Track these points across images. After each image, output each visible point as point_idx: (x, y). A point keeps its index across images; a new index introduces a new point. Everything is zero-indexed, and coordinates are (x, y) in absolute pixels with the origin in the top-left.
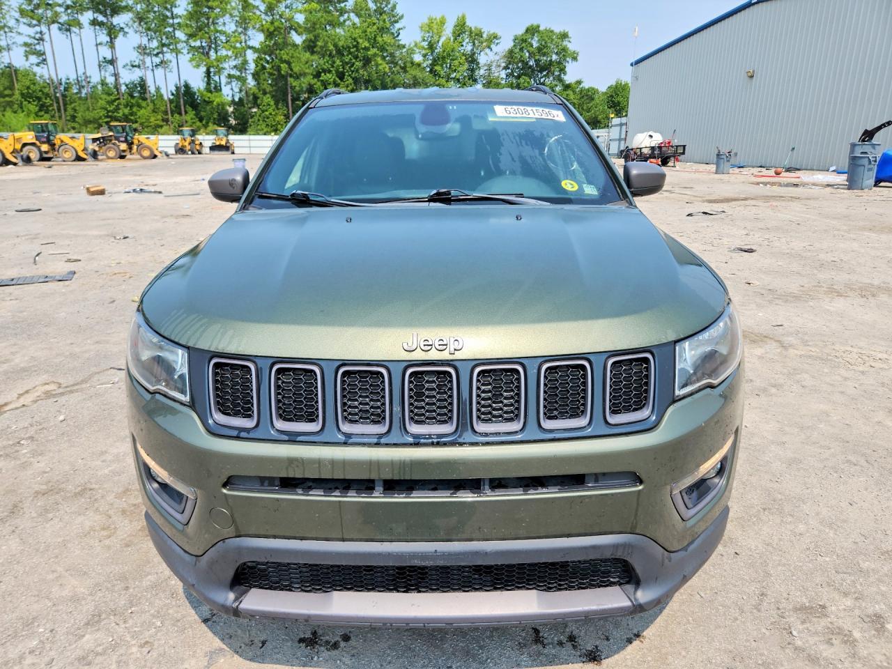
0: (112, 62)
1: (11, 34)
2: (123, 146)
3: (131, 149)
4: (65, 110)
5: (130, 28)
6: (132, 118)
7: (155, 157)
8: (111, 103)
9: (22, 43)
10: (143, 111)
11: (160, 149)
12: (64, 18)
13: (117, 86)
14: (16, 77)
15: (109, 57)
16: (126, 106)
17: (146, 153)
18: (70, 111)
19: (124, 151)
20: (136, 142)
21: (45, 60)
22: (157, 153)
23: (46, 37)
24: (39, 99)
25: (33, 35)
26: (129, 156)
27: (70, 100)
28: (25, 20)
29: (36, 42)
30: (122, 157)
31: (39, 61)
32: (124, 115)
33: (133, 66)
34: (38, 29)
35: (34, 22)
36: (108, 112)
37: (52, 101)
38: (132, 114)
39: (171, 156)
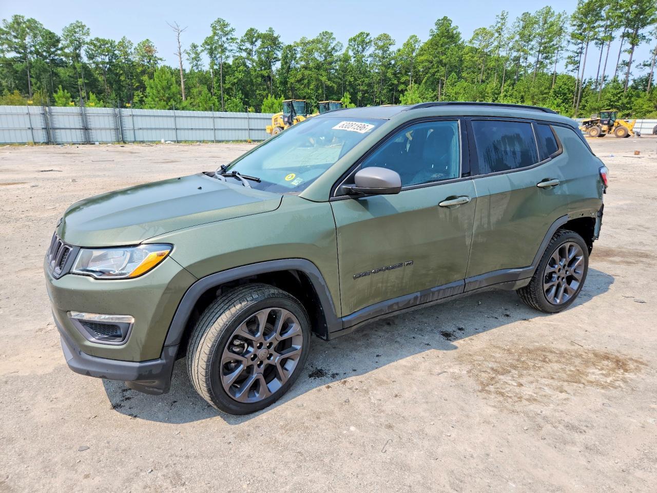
0: (628, 64)
1: (562, 52)
2: (605, 127)
3: (610, 129)
4: (580, 101)
5: (652, 35)
6: (628, 106)
7: (628, 136)
8: (614, 95)
9: (567, 57)
10: (640, 101)
11: (634, 130)
12: (602, 35)
13: (625, 82)
14: (555, 80)
15: (628, 60)
16: (626, 97)
17: (621, 133)
18: (583, 102)
19: (604, 131)
20: (616, 124)
21: (578, 67)
22: (630, 133)
23: (584, 51)
24: (565, 94)
25: (575, 51)
26: (607, 135)
27: (585, 94)
28: (573, 41)
29: (577, 55)
30: (601, 136)
31: (573, 68)
32: (622, 104)
33: (645, 65)
34: (580, 46)
35: (579, 41)
36: (611, 102)
37: (574, 95)
38: (628, 103)
39: (641, 136)
